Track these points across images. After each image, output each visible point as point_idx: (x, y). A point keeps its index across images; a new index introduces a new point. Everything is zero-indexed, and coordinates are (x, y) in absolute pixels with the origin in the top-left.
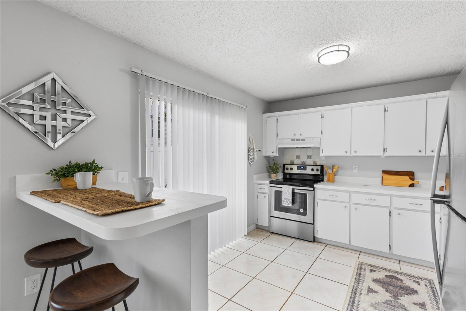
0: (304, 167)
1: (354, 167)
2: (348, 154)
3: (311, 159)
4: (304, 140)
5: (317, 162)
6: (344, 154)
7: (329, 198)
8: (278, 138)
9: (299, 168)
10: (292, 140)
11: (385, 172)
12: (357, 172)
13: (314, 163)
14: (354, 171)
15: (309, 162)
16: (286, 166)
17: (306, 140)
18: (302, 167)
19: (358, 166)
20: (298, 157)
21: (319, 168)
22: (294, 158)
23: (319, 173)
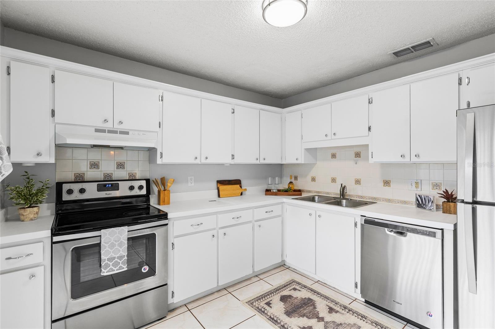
0: (112, 185)
1: (189, 178)
2: (198, 161)
3: (124, 168)
4: (127, 133)
5: (136, 173)
6: (192, 161)
7: (192, 230)
8: (56, 121)
9: (101, 188)
10: (97, 130)
11: (221, 182)
12: (193, 184)
13: (130, 176)
14: (189, 184)
15: (118, 174)
16: (65, 187)
17: (130, 133)
18: (109, 184)
19: (193, 177)
20: (95, 165)
21: (144, 183)
22: (84, 168)
23: (144, 192)
